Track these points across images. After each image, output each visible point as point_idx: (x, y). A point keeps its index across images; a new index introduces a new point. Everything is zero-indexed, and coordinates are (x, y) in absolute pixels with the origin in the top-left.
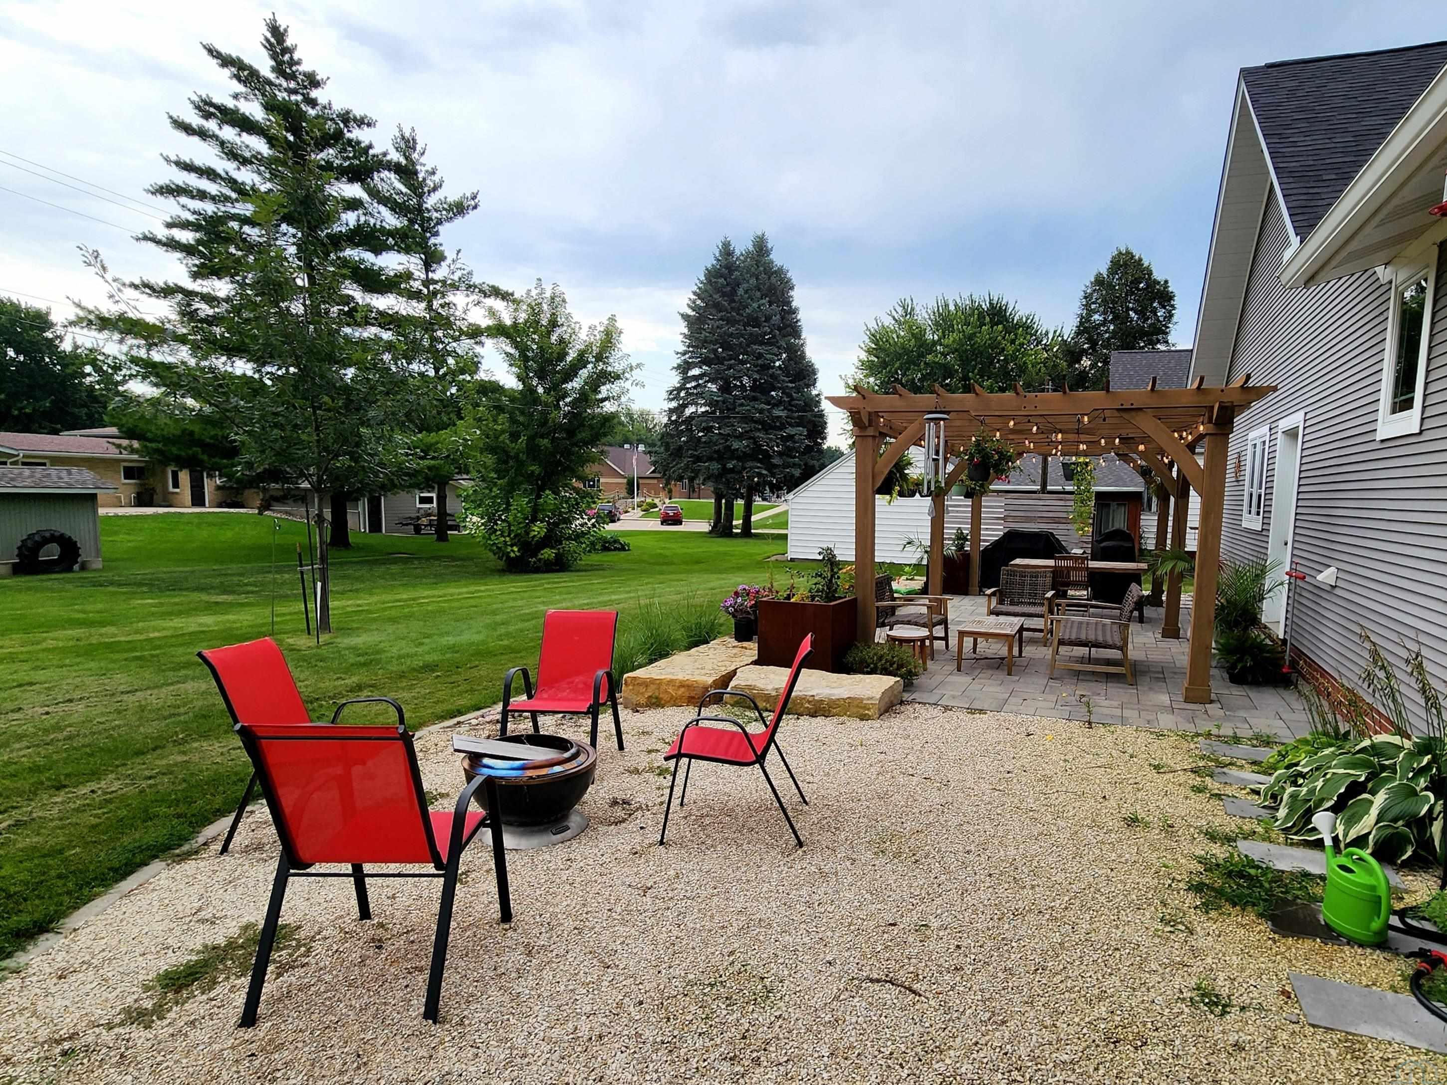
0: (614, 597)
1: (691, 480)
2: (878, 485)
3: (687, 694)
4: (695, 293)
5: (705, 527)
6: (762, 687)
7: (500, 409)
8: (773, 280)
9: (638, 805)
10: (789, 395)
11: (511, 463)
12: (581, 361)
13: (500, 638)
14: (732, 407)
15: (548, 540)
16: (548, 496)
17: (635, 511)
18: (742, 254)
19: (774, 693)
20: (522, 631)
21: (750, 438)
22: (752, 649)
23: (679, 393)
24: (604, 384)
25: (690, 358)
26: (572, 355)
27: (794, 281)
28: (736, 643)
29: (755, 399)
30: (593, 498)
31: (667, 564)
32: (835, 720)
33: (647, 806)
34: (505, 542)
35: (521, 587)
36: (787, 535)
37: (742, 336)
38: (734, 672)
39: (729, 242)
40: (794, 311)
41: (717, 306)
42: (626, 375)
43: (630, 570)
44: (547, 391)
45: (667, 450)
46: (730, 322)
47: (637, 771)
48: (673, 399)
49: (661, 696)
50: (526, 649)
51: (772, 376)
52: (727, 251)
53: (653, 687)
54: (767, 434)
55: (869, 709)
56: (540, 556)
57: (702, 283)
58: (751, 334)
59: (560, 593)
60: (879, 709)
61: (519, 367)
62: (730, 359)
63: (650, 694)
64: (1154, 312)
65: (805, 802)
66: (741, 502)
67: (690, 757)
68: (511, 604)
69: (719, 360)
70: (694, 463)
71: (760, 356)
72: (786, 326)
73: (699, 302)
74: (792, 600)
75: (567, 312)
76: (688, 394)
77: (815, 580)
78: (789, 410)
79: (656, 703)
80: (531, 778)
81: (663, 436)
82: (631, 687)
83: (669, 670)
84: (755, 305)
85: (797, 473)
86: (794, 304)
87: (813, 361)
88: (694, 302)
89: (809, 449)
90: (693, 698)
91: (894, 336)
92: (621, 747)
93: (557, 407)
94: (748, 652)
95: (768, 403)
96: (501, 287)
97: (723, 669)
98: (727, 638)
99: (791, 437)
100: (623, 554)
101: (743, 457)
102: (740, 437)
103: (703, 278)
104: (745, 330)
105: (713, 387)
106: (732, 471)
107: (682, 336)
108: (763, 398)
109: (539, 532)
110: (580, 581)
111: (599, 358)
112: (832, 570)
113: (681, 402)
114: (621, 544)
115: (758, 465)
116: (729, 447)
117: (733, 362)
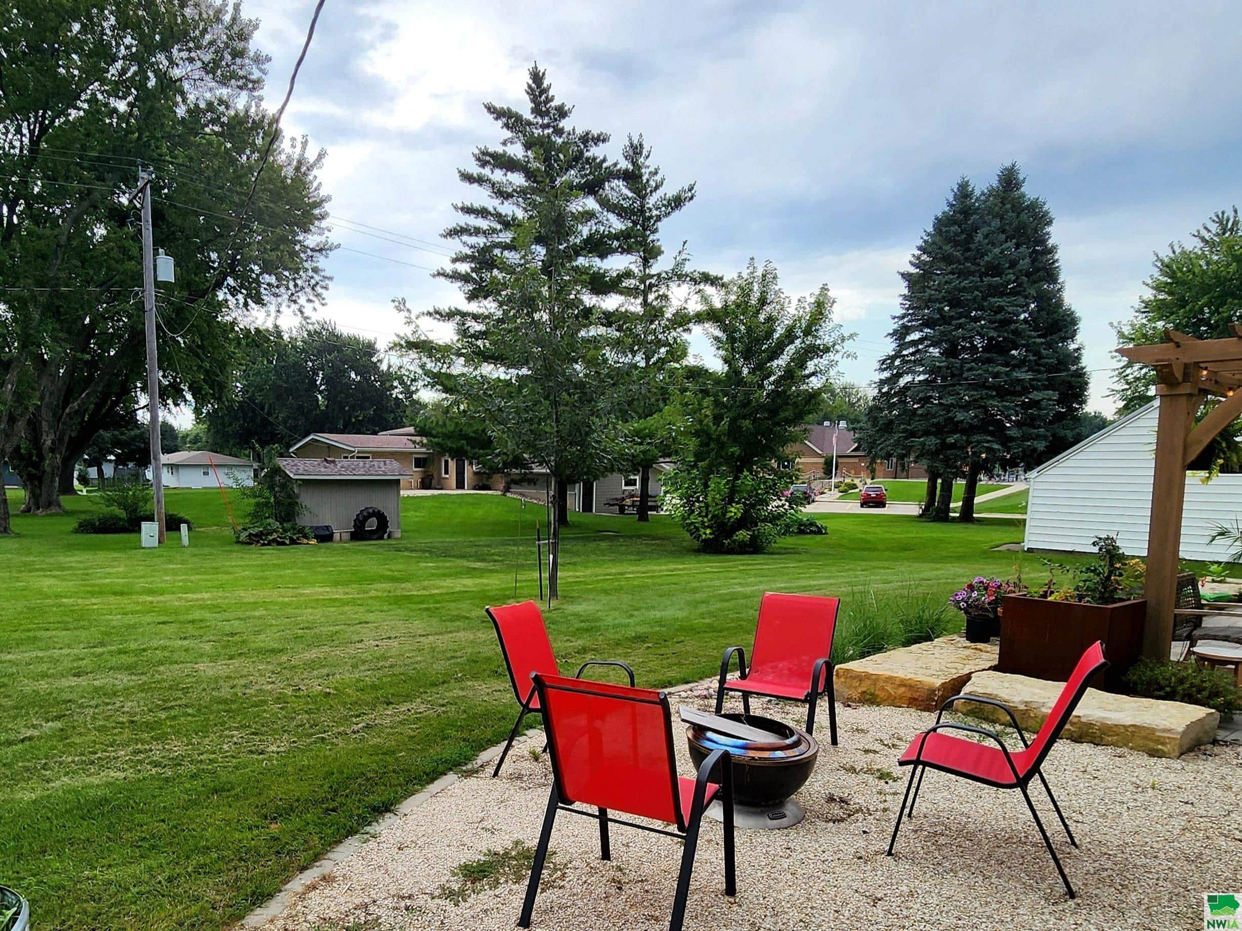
0: (813, 582)
1: (902, 457)
2: (1192, 456)
3: (909, 695)
4: (919, 248)
5: (913, 509)
6: (1007, 698)
7: (705, 393)
8: (1024, 216)
9: (857, 806)
10: (1037, 353)
11: (712, 445)
12: (788, 337)
13: (702, 616)
14: (956, 372)
15: (744, 522)
16: (747, 479)
17: (832, 492)
18: (983, 193)
19: (1022, 707)
20: (721, 610)
21: (980, 407)
22: (991, 652)
23: (893, 362)
24: (811, 359)
25: (909, 321)
26: (779, 332)
27: (1053, 214)
28: (968, 644)
29: (989, 361)
30: (791, 478)
31: (869, 549)
32: (1110, 750)
33: (868, 809)
34: (703, 522)
35: (716, 567)
36: (1023, 520)
37: (977, 289)
38: (968, 677)
39: (967, 181)
40: (1052, 250)
41: (948, 259)
42: (837, 347)
43: (828, 555)
44: (752, 372)
45: (874, 426)
46: (963, 274)
47: (852, 770)
48: (885, 369)
49: (877, 693)
50: (728, 629)
51: (1013, 332)
52: (963, 193)
53: (868, 682)
54: (1002, 401)
55: (1163, 744)
56: (735, 538)
57: (929, 234)
58: (990, 285)
59: (756, 575)
60: (1181, 746)
61: (726, 350)
62: (959, 318)
63: (864, 689)
65: (1074, 843)
66: (962, 482)
69: (945, 320)
70: (906, 438)
71: (1000, 309)
72: (1038, 270)
73: (924, 257)
74: (1050, 599)
75: (777, 288)
76: (904, 362)
77: (1085, 576)
78: (1033, 371)
79: (870, 699)
80: (752, 758)
81: (871, 409)
82: (842, 680)
83: (887, 666)
84: (997, 251)
85: (1041, 446)
86: (1050, 242)
88: (917, 258)
89: (1059, 417)
90: (915, 699)
91: (1202, 263)
92: (834, 742)
93: (761, 387)
94: (984, 655)
95: (1007, 365)
97: (954, 671)
98: (955, 637)
99: (1035, 404)
100: (818, 538)
101: (969, 430)
102: (966, 407)
103: (930, 229)
104: (982, 281)
105: (935, 351)
106: (953, 446)
107: (901, 298)
108: (1000, 359)
109: (735, 513)
111: (807, 332)
112: (1112, 565)
113: (895, 371)
114: (817, 527)
115: (989, 438)
116: (951, 419)
117: (962, 320)
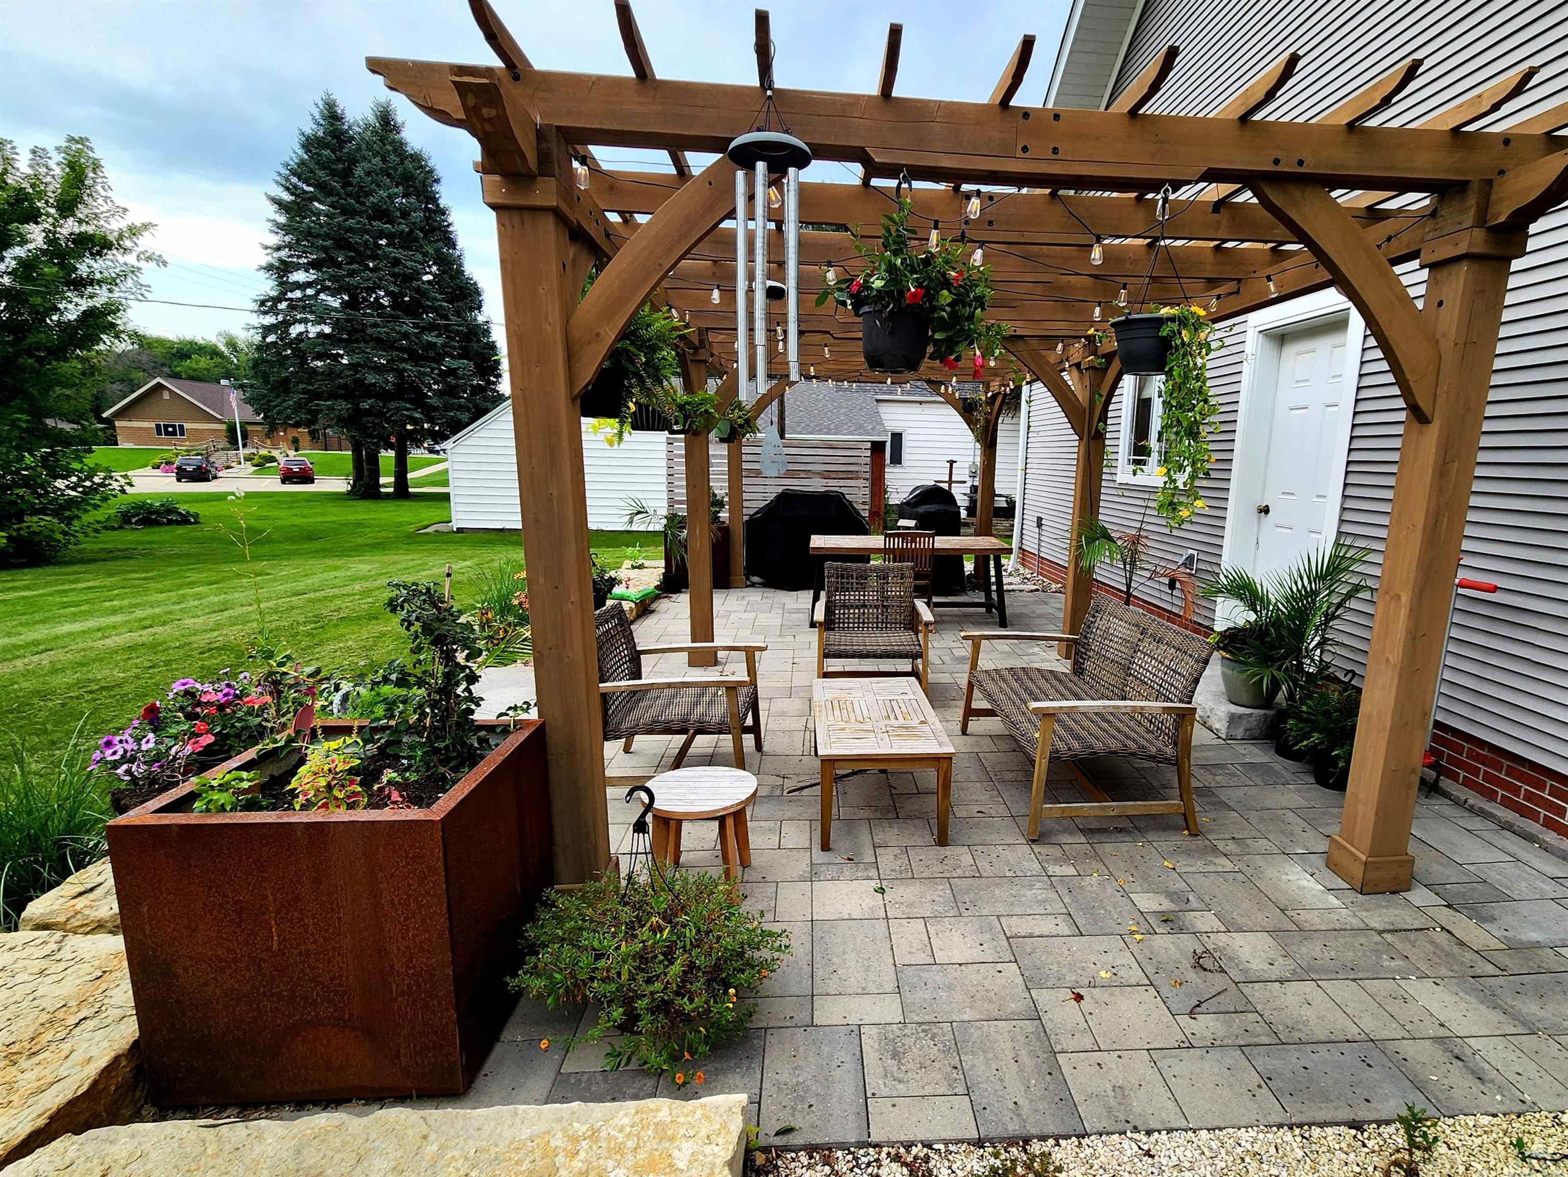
4: (287, 168)
5: (341, 485)
8: (409, 166)
10: (445, 318)
17: (242, 466)
18: (357, 123)
23: (275, 305)
25: (287, 256)
27: (440, 173)
29: (395, 319)
36: (448, 494)
37: (367, 232)
39: (334, 101)
40: (444, 212)
45: (266, 381)
46: (348, 212)
48: (265, 313)
54: (416, 366)
66: (391, 453)
70: (310, 400)
72: (433, 231)
73: (295, 180)
76: (291, 307)
81: (256, 364)
84: (383, 193)
86: (442, 202)
88: (287, 180)
89: (480, 389)
99: (452, 372)
100: (184, 530)
101: (385, 395)
104: (371, 224)
106: (368, 412)
107: (270, 224)
113: (281, 317)
115: (408, 406)
116: (361, 382)
117: (355, 266)
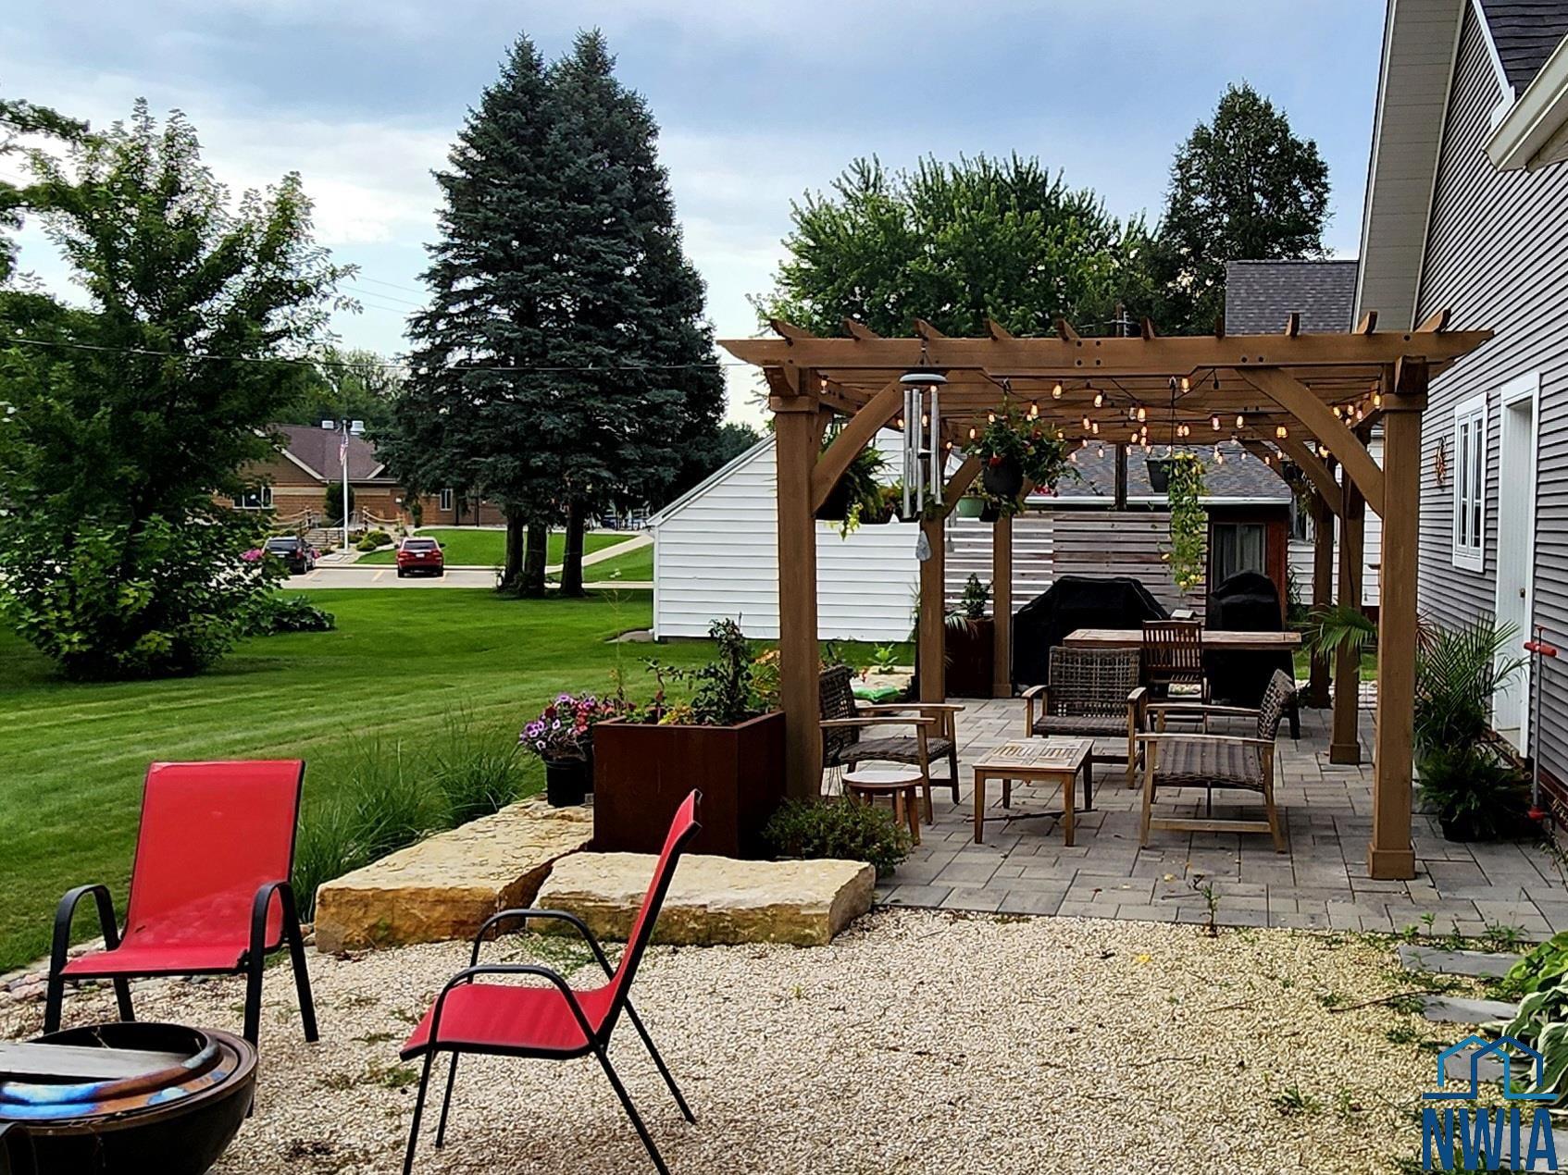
0: (299, 725)
1: (460, 489)
2: (821, 500)
3: (451, 917)
4: (464, 137)
5: (488, 578)
6: (603, 894)
7: (57, 353)
8: (617, 116)
9: (346, 1152)
10: (652, 331)
11: (78, 460)
12: (230, 260)
13: (48, 819)
14: (539, 350)
15: (155, 615)
16: (158, 528)
17: (345, 551)
18: (555, 68)
19: (627, 906)
20: (97, 803)
21: (577, 409)
22: (581, 823)
23: (433, 325)
24: (279, 305)
25: (455, 257)
26: (211, 247)
27: (657, 120)
28: (551, 810)
29: (585, 336)
30: (254, 526)
31: (411, 654)
32: (747, 950)
33: (367, 1153)
34: (60, 621)
35: (96, 711)
36: (651, 591)
37: (558, 218)
38: (547, 869)
39: (530, 44)
40: (659, 175)
41: (509, 163)
42: (324, 287)
43: (333, 668)
44: (158, 320)
45: (409, 431)
46: (535, 191)
47: (345, 1083)
48: (421, 336)
49: (397, 923)
50: (106, 841)
51: (618, 293)
52: (525, 60)
53: (379, 906)
54: (609, 402)
55: (811, 926)
56: (139, 647)
57: (478, 117)
58: (576, 215)
59: (183, 722)
60: (831, 925)
61: (97, 270)
62: (535, 262)
63: (372, 921)
64: (1295, 194)
65: (690, 1118)
66: (560, 530)
67: (457, 1048)
68: (77, 746)
69: (514, 263)
70: (465, 457)
71: (594, 256)
72: (643, 203)
73: (472, 153)
74: (661, 722)
75: (199, 164)
76: (453, 325)
77: (704, 683)
78: (652, 358)
79: (386, 938)
80: (112, 1116)
81: (401, 405)
82: (333, 910)
83: (413, 871)
84: (582, 162)
85: (669, 475)
86: (658, 163)
87: (696, 268)
88: (463, 153)
89: (690, 431)
90: (463, 923)
91: (847, 224)
92: (312, 1034)
93: (180, 349)
94: (575, 826)
95: (611, 344)
96: (59, 112)
97: (526, 861)
98: (532, 801)
99: (655, 408)
100: (317, 637)
101: (565, 446)
102: (557, 407)
103: (480, 109)
104: (564, 207)
105: (502, 313)
106: (540, 471)
107: (438, 217)
108: (602, 335)
109: (136, 599)
110: (224, 693)
111: (267, 254)
112: (737, 663)
113: (438, 341)
114: (315, 616)
115: (594, 460)
116: (533, 428)
117: (540, 266)
